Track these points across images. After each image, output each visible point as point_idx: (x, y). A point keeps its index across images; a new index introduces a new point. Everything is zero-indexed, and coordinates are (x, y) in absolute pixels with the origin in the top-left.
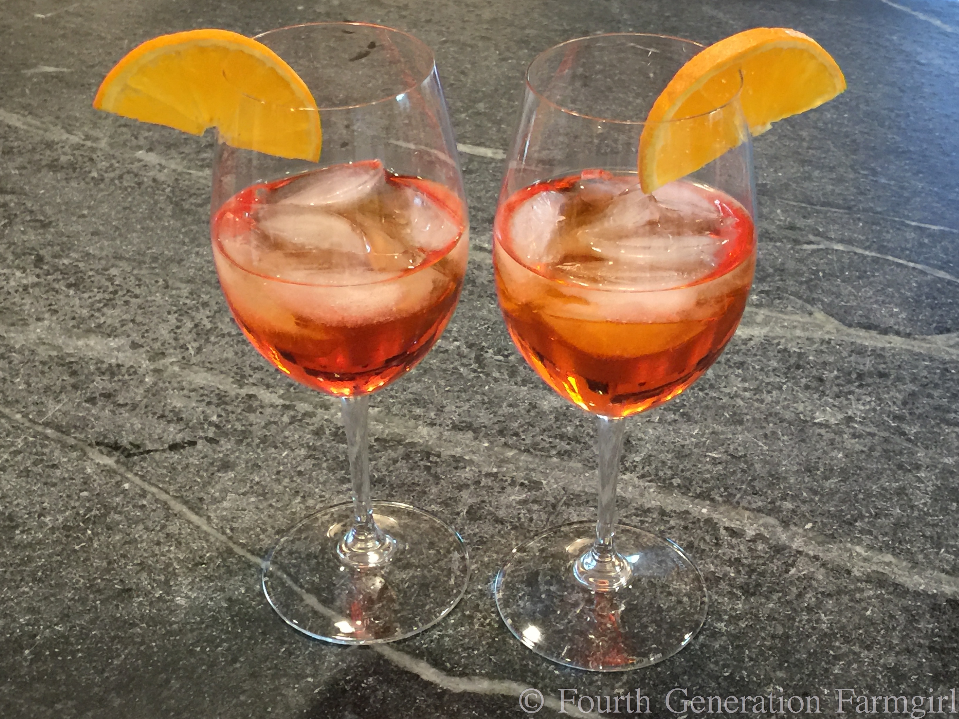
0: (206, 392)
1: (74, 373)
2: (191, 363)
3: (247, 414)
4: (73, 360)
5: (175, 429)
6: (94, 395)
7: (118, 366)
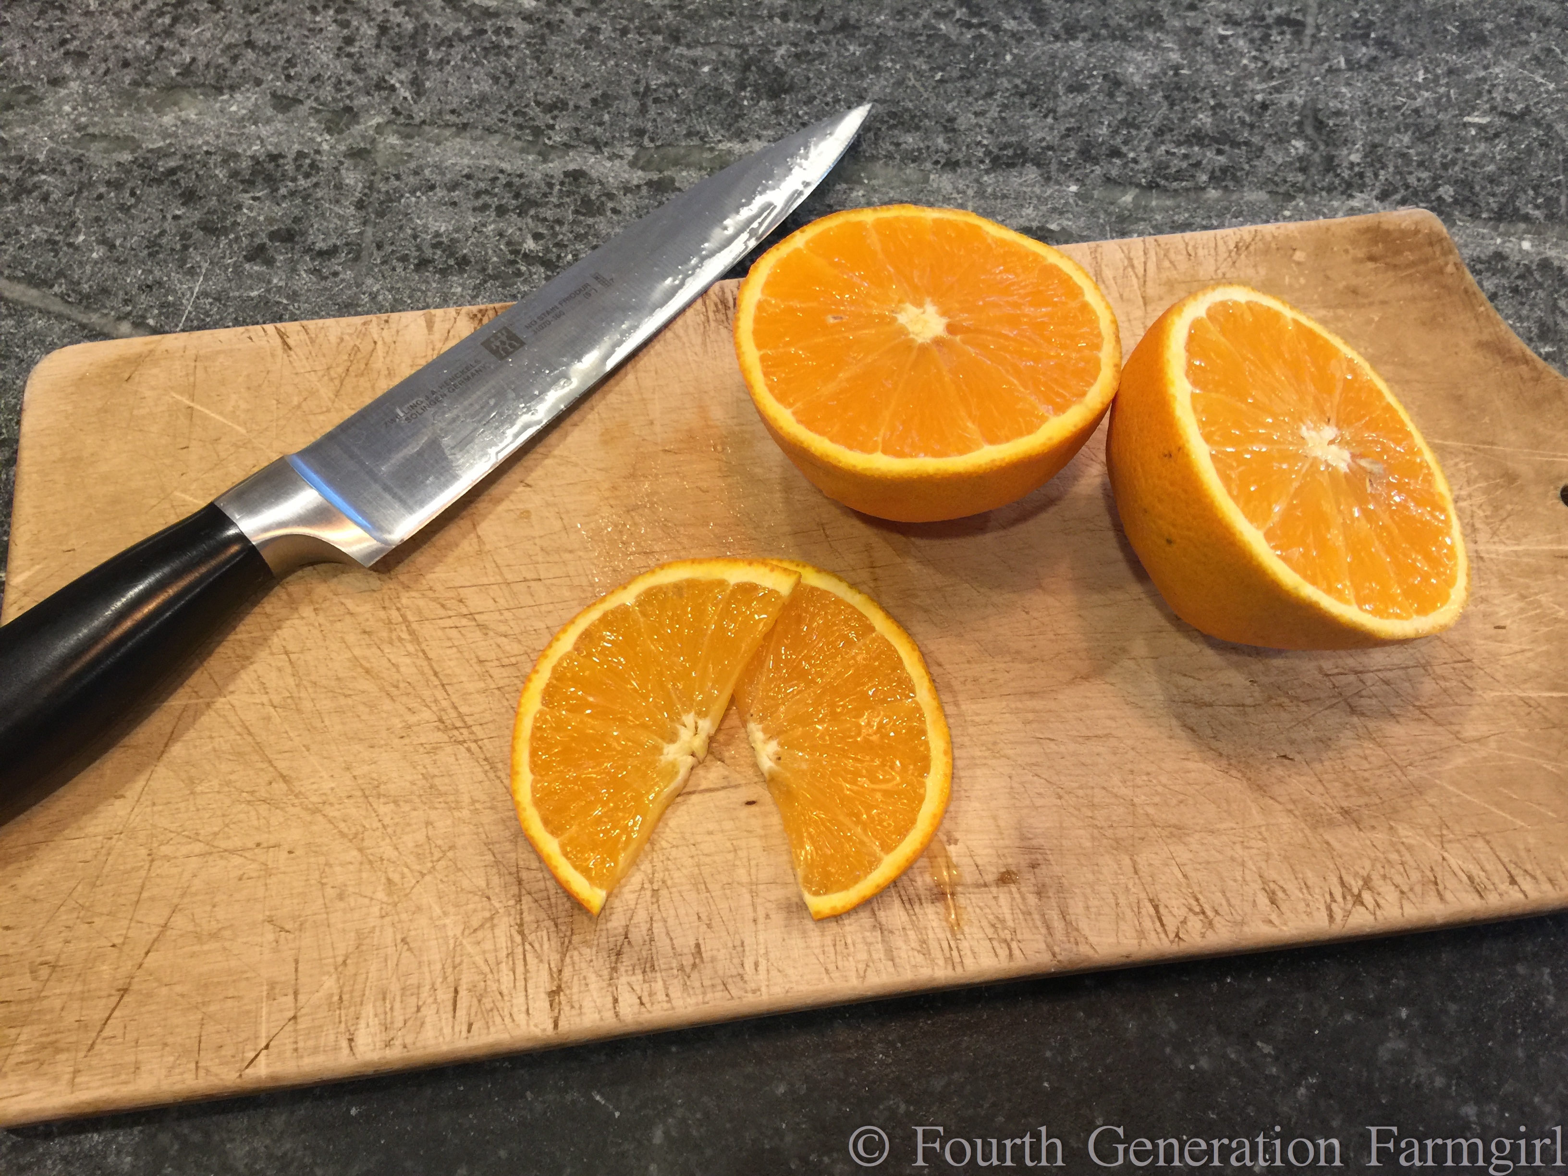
0: (482, 185)
1: (189, 197)
2: (417, 120)
3: (590, 221)
4: (172, 164)
5: (463, 285)
6: (257, 241)
7: (274, 158)
